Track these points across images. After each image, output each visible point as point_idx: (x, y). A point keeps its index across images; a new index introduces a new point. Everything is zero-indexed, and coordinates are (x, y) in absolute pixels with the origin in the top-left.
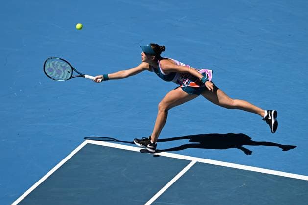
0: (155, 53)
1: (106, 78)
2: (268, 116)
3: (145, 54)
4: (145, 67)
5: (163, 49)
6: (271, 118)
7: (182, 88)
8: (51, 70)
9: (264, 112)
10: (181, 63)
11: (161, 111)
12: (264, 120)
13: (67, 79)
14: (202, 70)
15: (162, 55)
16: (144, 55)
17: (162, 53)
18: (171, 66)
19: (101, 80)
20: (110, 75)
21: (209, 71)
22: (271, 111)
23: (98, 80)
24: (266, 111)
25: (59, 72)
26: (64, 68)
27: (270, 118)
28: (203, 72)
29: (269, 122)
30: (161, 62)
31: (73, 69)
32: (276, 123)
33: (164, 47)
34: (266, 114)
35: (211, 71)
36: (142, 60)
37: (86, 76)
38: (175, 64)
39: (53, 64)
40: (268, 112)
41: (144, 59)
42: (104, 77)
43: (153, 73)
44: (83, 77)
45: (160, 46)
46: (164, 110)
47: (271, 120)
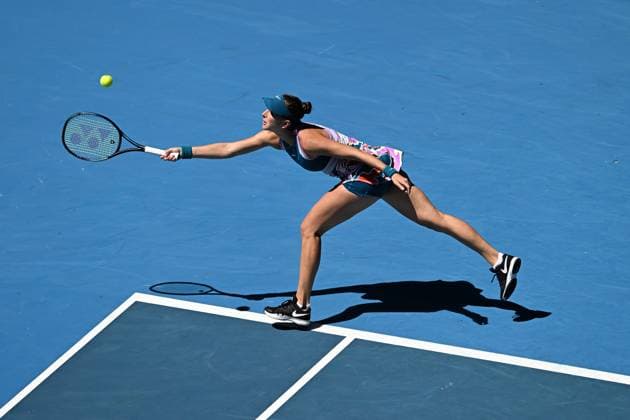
0: (292, 115)
1: (187, 155)
2: (502, 266)
3: (272, 114)
4: (267, 140)
5: (308, 108)
6: (508, 272)
7: (346, 185)
8: (76, 139)
9: (497, 256)
10: (341, 136)
11: (308, 238)
12: (492, 270)
13: (110, 157)
14: (382, 148)
15: (305, 119)
16: (270, 116)
17: (306, 115)
18: (321, 143)
19: (176, 155)
20: (196, 150)
21: (396, 151)
22: (510, 258)
23: (172, 154)
24: (501, 255)
25: (93, 144)
26: (104, 134)
27: (505, 271)
28: (383, 153)
29: (502, 278)
30: (303, 134)
31: (121, 134)
32: (514, 282)
33: (310, 104)
34: (498, 261)
35: (401, 153)
36: (264, 127)
37: (148, 149)
38: (329, 137)
39: (82, 126)
40: (504, 257)
41: (268, 125)
42: (184, 149)
43: (284, 153)
44: (143, 150)
45: (303, 101)
46: (312, 234)
47: (506, 275)
